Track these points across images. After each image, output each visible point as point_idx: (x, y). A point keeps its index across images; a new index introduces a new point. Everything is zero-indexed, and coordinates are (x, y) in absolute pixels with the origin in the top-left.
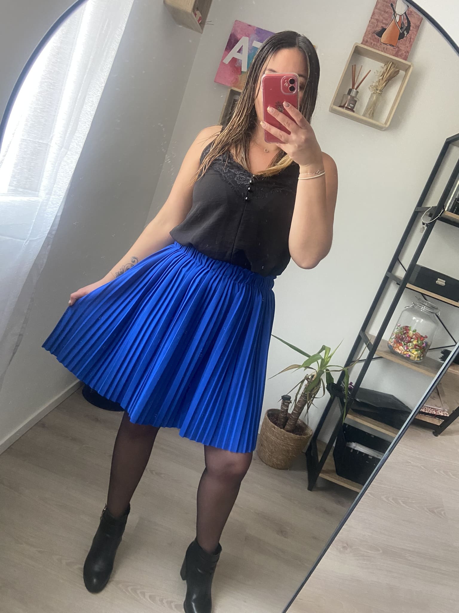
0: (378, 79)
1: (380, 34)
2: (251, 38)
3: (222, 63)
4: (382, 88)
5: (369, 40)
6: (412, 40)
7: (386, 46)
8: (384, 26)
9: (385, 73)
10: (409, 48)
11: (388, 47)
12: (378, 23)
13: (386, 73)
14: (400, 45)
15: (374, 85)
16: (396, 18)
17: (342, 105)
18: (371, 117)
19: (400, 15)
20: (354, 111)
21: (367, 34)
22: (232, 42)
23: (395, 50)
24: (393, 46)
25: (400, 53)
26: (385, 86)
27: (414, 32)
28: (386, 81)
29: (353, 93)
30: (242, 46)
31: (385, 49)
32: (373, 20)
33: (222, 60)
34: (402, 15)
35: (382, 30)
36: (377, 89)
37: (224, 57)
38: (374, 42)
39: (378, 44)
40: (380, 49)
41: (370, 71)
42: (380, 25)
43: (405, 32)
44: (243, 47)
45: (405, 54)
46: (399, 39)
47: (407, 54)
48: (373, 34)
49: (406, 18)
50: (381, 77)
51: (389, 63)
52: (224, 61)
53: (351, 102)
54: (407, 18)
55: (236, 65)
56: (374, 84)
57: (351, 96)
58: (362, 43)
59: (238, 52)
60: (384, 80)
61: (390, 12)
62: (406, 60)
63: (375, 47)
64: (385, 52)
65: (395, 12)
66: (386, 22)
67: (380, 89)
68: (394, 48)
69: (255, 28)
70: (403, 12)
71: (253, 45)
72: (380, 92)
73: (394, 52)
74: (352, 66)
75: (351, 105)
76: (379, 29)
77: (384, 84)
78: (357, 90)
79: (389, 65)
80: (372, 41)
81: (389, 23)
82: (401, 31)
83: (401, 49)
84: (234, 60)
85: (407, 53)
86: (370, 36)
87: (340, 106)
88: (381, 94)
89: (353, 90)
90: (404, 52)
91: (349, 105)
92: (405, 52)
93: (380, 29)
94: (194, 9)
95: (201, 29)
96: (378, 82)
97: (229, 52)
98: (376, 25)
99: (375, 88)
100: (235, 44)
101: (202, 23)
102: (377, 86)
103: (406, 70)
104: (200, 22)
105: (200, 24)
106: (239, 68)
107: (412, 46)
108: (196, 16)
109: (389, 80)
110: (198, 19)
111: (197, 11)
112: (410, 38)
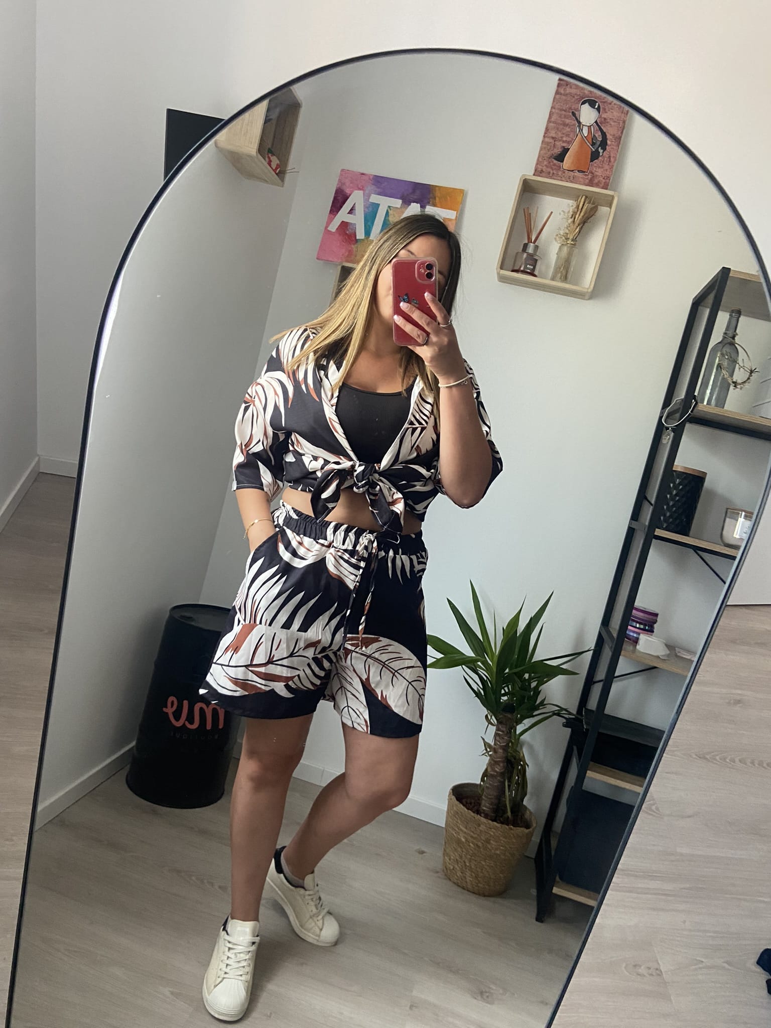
0: (567, 224)
2: (367, 192)
3: (327, 232)
4: (576, 235)
5: (544, 169)
6: (612, 159)
8: (564, 145)
9: (576, 213)
10: (610, 172)
12: (556, 142)
13: (579, 213)
15: (562, 234)
16: (583, 131)
17: (516, 268)
18: (563, 281)
19: (588, 126)
20: (535, 276)
21: (540, 160)
22: (339, 200)
23: (586, 177)
25: (596, 181)
26: (579, 232)
27: (615, 147)
28: (579, 225)
29: (530, 250)
30: (355, 204)
31: (572, 178)
32: (547, 140)
33: (326, 228)
34: (592, 125)
35: (563, 151)
36: (567, 239)
37: (328, 224)
38: (553, 170)
39: (560, 173)
40: (563, 179)
41: (552, 212)
42: (560, 144)
45: (604, 181)
46: (592, 161)
47: (608, 181)
49: (598, 129)
50: (570, 220)
51: (580, 198)
52: (329, 229)
53: (527, 262)
55: (347, 232)
56: (562, 232)
57: (529, 254)
58: (534, 175)
59: (348, 213)
60: (576, 224)
61: (572, 124)
62: (606, 189)
63: (555, 177)
64: (571, 182)
65: (579, 123)
66: (569, 139)
67: (571, 237)
69: (371, 177)
70: (593, 122)
71: (370, 200)
72: (572, 243)
73: (587, 181)
74: (524, 209)
75: (528, 266)
77: (578, 230)
78: (536, 244)
79: (580, 202)
80: (549, 170)
81: (572, 139)
82: (593, 149)
83: (596, 176)
84: (344, 225)
85: (607, 179)
86: (545, 163)
87: (513, 271)
88: (575, 245)
89: (529, 244)
90: (602, 179)
91: (526, 267)
92: (604, 179)
93: (560, 150)
94: (260, 150)
95: (280, 181)
96: (567, 228)
97: (336, 215)
98: (552, 145)
99: (564, 238)
100: (344, 203)
101: (281, 173)
102: (567, 234)
103: (610, 205)
104: (277, 172)
105: (277, 174)
106: (353, 235)
107: (614, 168)
108: (270, 163)
109: (584, 222)
110: (274, 168)
111: (272, 156)
112: (610, 157)
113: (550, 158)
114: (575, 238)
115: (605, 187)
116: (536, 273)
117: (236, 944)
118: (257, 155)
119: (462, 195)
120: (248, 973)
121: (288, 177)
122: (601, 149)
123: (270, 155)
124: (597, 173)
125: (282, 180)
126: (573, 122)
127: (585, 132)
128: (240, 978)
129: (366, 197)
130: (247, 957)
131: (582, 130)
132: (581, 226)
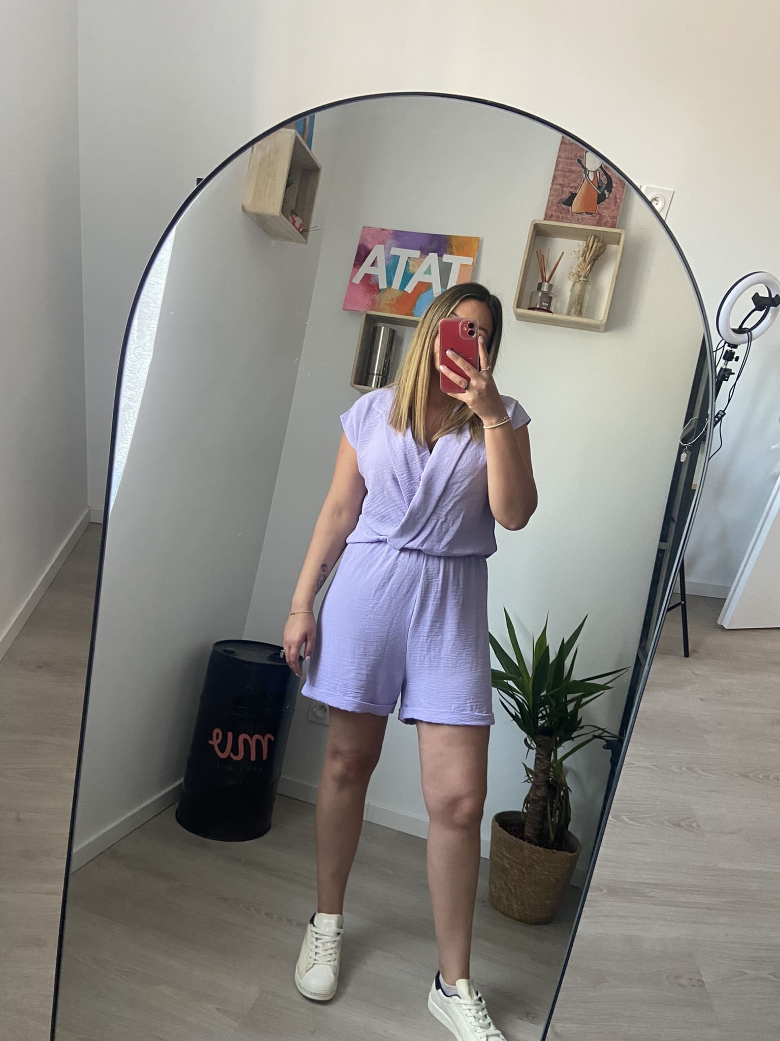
0: (579, 263)
1: (569, 202)
2: (387, 246)
3: (351, 284)
4: (588, 272)
5: (554, 213)
6: (618, 200)
7: (581, 216)
8: (572, 190)
9: (587, 252)
10: (616, 212)
11: (583, 216)
12: (564, 189)
13: (589, 251)
14: (602, 210)
15: (574, 272)
17: (532, 306)
18: (578, 315)
19: (594, 172)
20: (551, 312)
21: (550, 206)
22: (362, 255)
23: (595, 218)
24: (591, 214)
25: (604, 221)
26: (591, 270)
27: (620, 189)
28: (589, 263)
29: (545, 288)
30: (377, 257)
31: (580, 220)
32: (554, 187)
33: (351, 279)
34: (597, 170)
35: (571, 196)
36: (579, 276)
37: (354, 274)
38: (562, 213)
39: (569, 216)
40: (573, 221)
41: (563, 253)
42: (567, 190)
43: (606, 192)
44: (378, 259)
45: (611, 220)
46: (598, 203)
47: (615, 220)
48: (559, 205)
49: (603, 173)
50: (581, 259)
51: (589, 238)
52: (354, 281)
53: (542, 300)
54: (606, 174)
55: (371, 283)
57: (544, 293)
58: (545, 219)
59: (371, 266)
60: (587, 262)
61: (578, 171)
62: (614, 228)
63: (564, 220)
64: (581, 224)
65: (585, 169)
66: (575, 185)
67: (583, 275)
68: (594, 216)
69: (391, 232)
70: (597, 167)
71: (391, 253)
72: (584, 279)
73: (596, 221)
74: (537, 252)
75: (543, 304)
76: (565, 196)
77: (589, 267)
78: (550, 283)
79: (590, 241)
80: (559, 213)
81: (579, 184)
82: (599, 192)
83: (604, 216)
84: (367, 277)
85: (614, 218)
86: (554, 208)
87: (530, 309)
88: (587, 281)
89: (543, 283)
90: (609, 219)
91: (541, 304)
92: (611, 219)
93: (568, 195)
94: (283, 210)
95: (303, 239)
96: (579, 267)
97: (359, 268)
98: (560, 191)
99: (576, 276)
100: (366, 256)
101: (304, 231)
102: (579, 272)
103: (618, 243)
104: (301, 230)
105: (300, 233)
106: (376, 286)
107: (621, 208)
108: (294, 223)
109: (595, 259)
110: (298, 227)
111: (296, 217)
112: (616, 198)
113: (559, 203)
114: (587, 275)
115: (613, 226)
116: (552, 309)
117: (323, 935)
118: (280, 215)
119: (477, 242)
120: (335, 959)
121: (311, 235)
122: (607, 191)
123: (294, 216)
124: (605, 214)
125: (306, 238)
126: (580, 169)
127: (591, 177)
128: (329, 963)
129: (387, 251)
130: (334, 946)
131: (588, 176)
132: (592, 263)
